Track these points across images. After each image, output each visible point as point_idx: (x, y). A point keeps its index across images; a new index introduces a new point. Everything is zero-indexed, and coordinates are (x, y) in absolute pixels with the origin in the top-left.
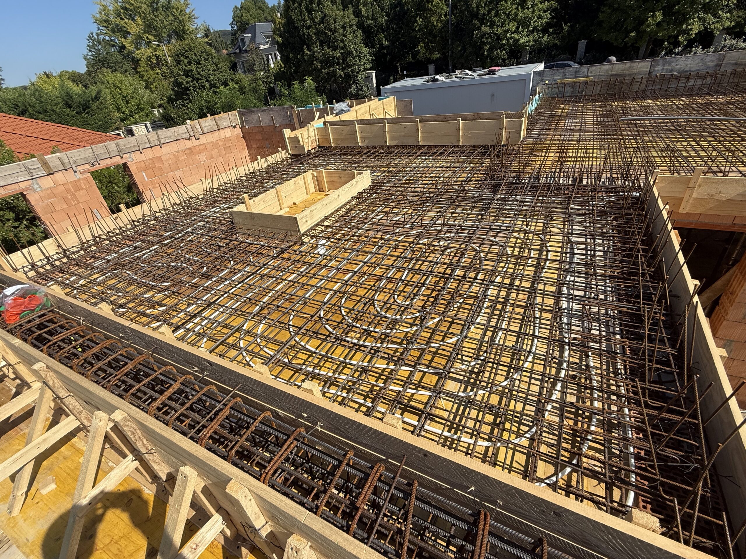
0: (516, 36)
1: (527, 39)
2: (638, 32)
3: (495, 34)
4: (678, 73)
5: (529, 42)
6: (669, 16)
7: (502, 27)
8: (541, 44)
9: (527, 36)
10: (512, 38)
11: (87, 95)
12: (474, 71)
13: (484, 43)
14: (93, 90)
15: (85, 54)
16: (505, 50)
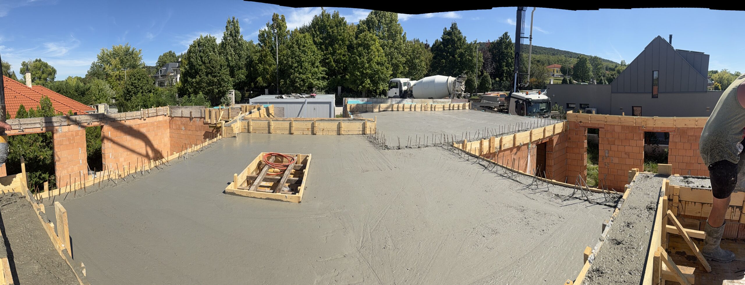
2: (362, 86)
6: (372, 82)
11: (85, 87)
14: (88, 85)
15: (89, 70)
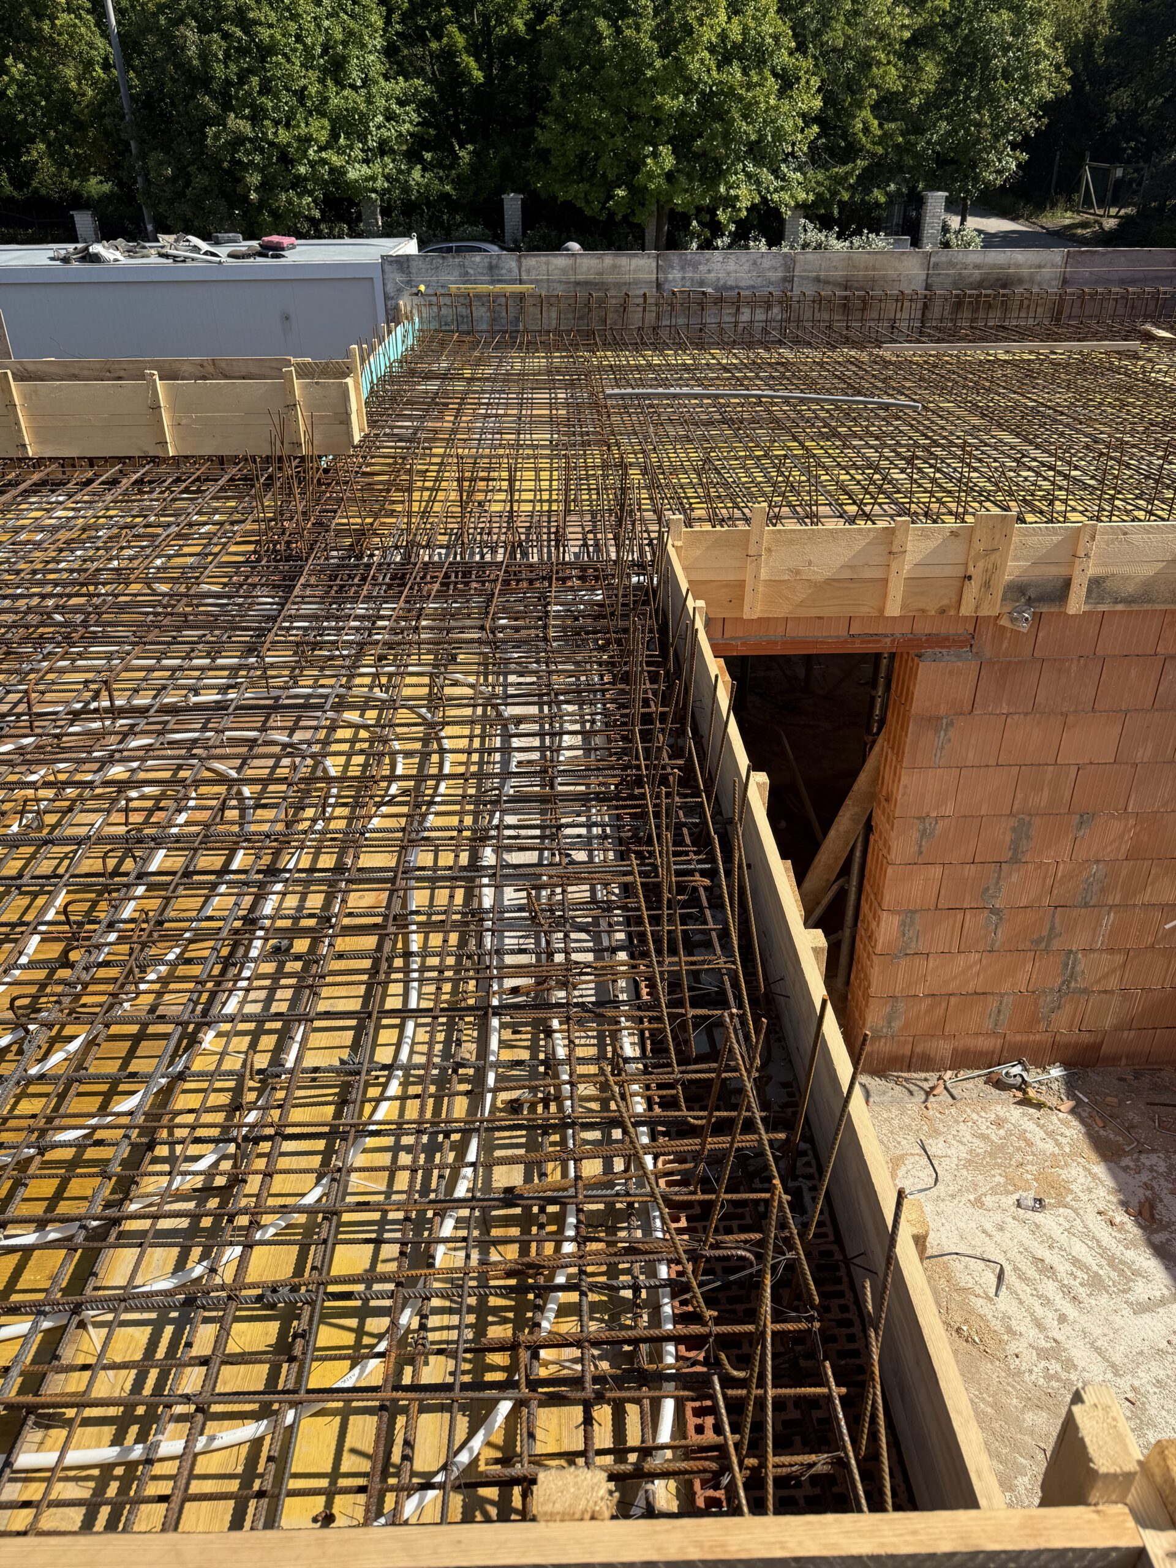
0: (336, 160)
1: (365, 170)
2: (631, 188)
3: (272, 144)
4: (716, 289)
5: (373, 178)
6: (688, 161)
7: (288, 126)
8: (406, 189)
9: (367, 161)
10: (324, 162)
12: (217, 243)
13: (245, 167)
16: (310, 193)
